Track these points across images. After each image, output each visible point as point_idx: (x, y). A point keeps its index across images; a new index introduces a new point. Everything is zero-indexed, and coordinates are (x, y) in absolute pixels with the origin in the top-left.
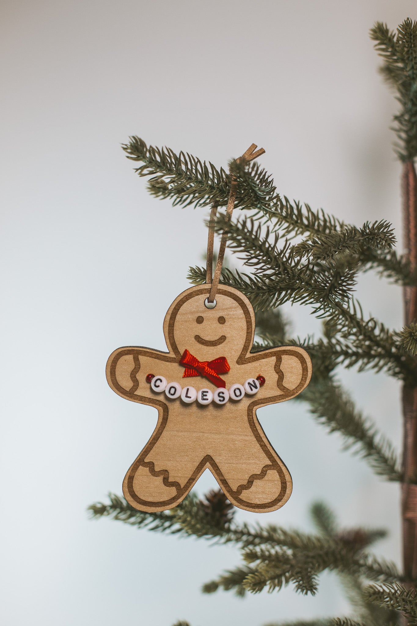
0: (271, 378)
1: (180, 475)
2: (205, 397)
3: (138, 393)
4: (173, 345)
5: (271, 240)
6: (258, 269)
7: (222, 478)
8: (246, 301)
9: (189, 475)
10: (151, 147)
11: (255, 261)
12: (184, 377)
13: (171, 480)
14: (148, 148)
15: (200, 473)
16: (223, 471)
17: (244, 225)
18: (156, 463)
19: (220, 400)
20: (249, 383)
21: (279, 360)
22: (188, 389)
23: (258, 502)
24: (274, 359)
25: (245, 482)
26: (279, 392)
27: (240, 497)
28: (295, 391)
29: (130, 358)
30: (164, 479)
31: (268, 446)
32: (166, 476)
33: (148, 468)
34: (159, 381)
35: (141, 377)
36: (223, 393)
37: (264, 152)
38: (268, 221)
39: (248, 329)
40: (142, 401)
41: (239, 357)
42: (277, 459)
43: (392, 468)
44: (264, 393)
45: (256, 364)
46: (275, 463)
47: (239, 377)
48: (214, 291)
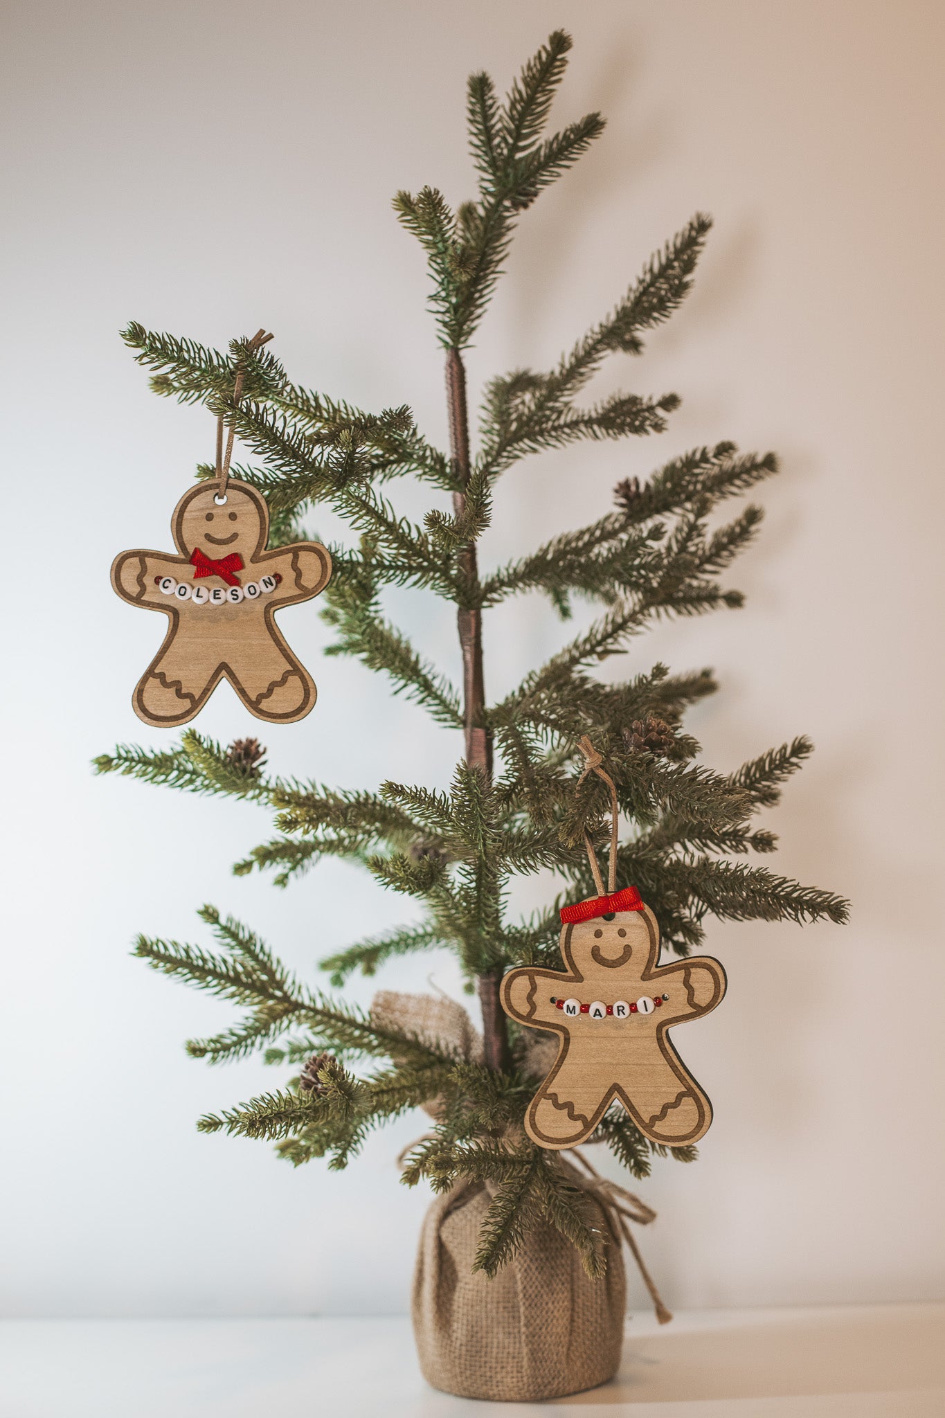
0: (289, 576)
1: (194, 685)
2: (217, 596)
3: (145, 598)
4: (182, 545)
7: (240, 686)
8: (259, 495)
9: (204, 684)
10: (150, 332)
12: (196, 576)
13: (184, 691)
14: (147, 334)
15: (216, 683)
16: (240, 680)
18: (167, 674)
19: (234, 599)
20: (264, 581)
21: (296, 557)
22: (199, 589)
23: (280, 712)
24: (291, 555)
25: (265, 691)
26: (298, 592)
27: (260, 706)
28: (315, 590)
29: (136, 560)
30: (177, 690)
31: (288, 650)
32: (179, 687)
33: (159, 680)
34: (167, 582)
35: (148, 580)
36: (236, 591)
37: (272, 337)
39: (261, 524)
40: (151, 607)
41: (254, 555)
42: (298, 664)
43: (454, 713)
44: (281, 593)
45: (271, 562)
46: (296, 669)
47: (254, 577)
48: (223, 487)
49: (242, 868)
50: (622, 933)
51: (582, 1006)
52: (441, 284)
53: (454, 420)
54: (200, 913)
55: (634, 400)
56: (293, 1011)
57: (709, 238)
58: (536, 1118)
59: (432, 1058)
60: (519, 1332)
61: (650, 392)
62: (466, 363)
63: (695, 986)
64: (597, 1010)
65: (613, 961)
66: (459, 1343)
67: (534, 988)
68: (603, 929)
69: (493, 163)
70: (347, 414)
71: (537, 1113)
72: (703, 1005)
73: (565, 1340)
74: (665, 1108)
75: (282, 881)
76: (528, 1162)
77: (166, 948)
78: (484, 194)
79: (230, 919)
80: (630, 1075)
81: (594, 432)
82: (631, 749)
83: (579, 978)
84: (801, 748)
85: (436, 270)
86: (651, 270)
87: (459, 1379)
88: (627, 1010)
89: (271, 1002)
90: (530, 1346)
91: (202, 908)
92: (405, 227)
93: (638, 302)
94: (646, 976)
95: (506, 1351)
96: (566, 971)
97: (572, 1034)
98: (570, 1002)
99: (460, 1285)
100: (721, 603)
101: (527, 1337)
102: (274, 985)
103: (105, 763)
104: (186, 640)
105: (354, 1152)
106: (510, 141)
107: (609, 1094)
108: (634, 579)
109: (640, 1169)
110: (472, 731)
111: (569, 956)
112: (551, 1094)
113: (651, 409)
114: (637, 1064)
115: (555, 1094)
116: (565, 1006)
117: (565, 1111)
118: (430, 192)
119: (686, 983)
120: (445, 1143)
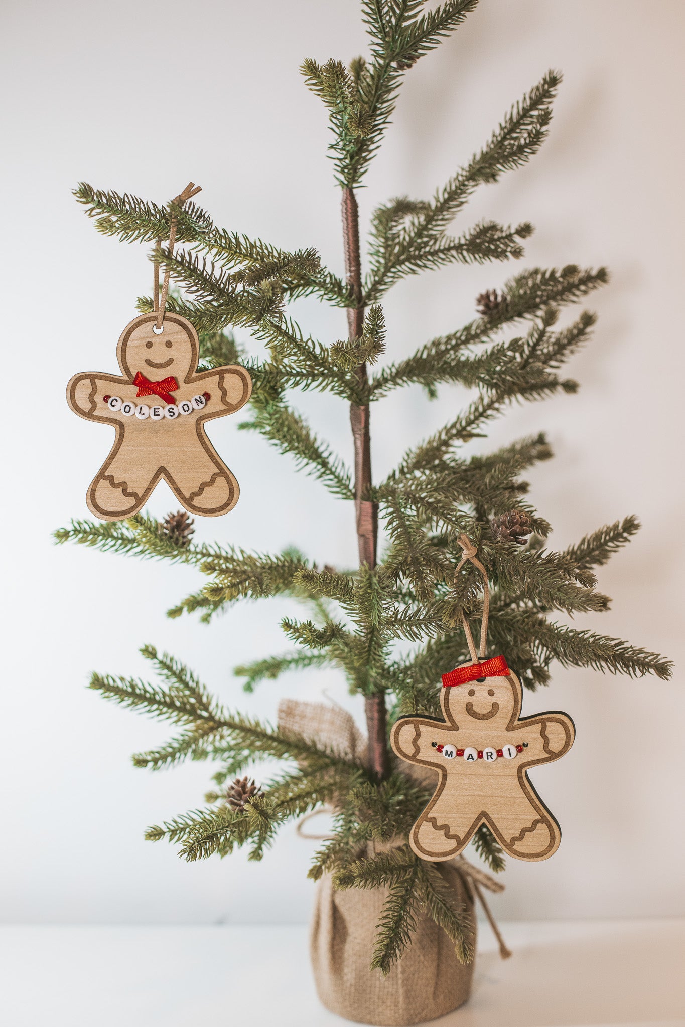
0: (216, 394)
1: (137, 485)
2: (156, 413)
3: (96, 413)
4: (126, 369)
5: (209, 269)
6: (198, 296)
7: (176, 487)
8: (190, 326)
9: (146, 485)
10: (98, 191)
11: (195, 288)
12: (138, 395)
13: (130, 490)
14: (95, 191)
15: (156, 484)
16: (176, 480)
17: (183, 257)
18: (115, 476)
19: (170, 415)
20: (196, 399)
21: (222, 378)
22: (141, 407)
23: (210, 507)
24: (217, 377)
25: (197, 490)
26: (224, 407)
27: (192, 503)
29: (88, 381)
30: (123, 490)
32: (125, 488)
33: (108, 481)
34: (114, 401)
35: (99, 398)
36: (173, 409)
37: (201, 189)
38: (208, 252)
39: (193, 351)
40: (100, 420)
41: (187, 377)
42: (224, 467)
43: (347, 487)
44: (210, 408)
45: (200, 382)
46: (223, 472)
47: (186, 395)
48: (161, 318)
49: (175, 613)
50: (491, 693)
51: (458, 751)
52: (340, 135)
53: (349, 248)
54: (142, 651)
55: (493, 227)
56: (217, 728)
57: (559, 91)
58: (419, 836)
59: (327, 760)
60: (397, 976)
61: (509, 222)
62: (358, 198)
63: (550, 736)
64: (470, 755)
65: (484, 715)
66: (348, 984)
67: (418, 734)
68: (475, 688)
69: (382, 30)
70: (262, 248)
71: (420, 833)
72: (556, 752)
73: (432, 982)
74: (524, 832)
75: (206, 619)
76: (410, 866)
77: (114, 681)
78: (375, 56)
79: (165, 656)
80: (495, 805)
81: (464, 257)
82: (499, 539)
83: (455, 727)
84: (630, 526)
85: (336, 124)
86: (511, 119)
87: (349, 1009)
88: (495, 755)
89: (199, 722)
90: (405, 987)
91: (143, 647)
92: (311, 90)
93: (500, 145)
94: (510, 728)
95: (386, 990)
96: (445, 721)
97: (448, 771)
98: (448, 748)
99: (350, 939)
100: (560, 389)
101: (403, 981)
102: (202, 707)
103: (63, 535)
104: (131, 448)
105: (268, 846)
106: (398, 11)
107: (479, 819)
108: (495, 381)
109: (497, 864)
110: (361, 503)
111: (447, 710)
112: (431, 818)
113: (509, 237)
114: (502, 797)
115: (435, 819)
116: (444, 750)
117: (442, 832)
118: (334, 63)
119: (543, 734)
120: (342, 845)
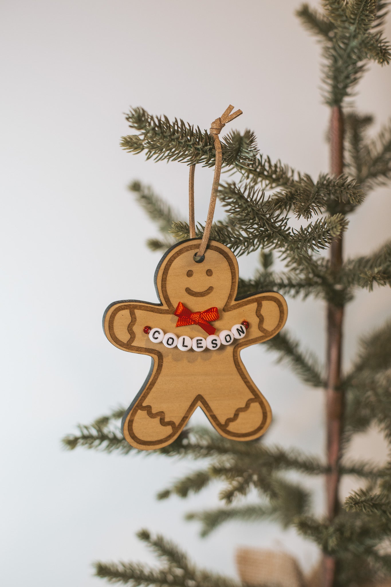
0: (254, 321)
1: (174, 414)
2: (200, 345)
3: (135, 344)
4: (166, 298)
7: (211, 414)
12: (177, 326)
13: (167, 420)
15: (192, 412)
16: (212, 407)
18: (153, 406)
19: (213, 347)
20: (238, 330)
21: (260, 306)
22: (184, 339)
24: (255, 305)
25: (232, 416)
26: (259, 334)
27: (227, 429)
28: (274, 332)
29: (126, 312)
30: (161, 419)
32: (162, 417)
33: (146, 412)
34: (157, 333)
35: (138, 329)
37: (242, 113)
39: (233, 279)
40: (138, 351)
41: (227, 305)
42: (258, 393)
43: (316, 375)
45: (241, 310)
46: (257, 397)
49: (163, 495)
54: (138, 535)
79: (158, 537)
91: (139, 532)
102: (189, 577)
103: (72, 443)
